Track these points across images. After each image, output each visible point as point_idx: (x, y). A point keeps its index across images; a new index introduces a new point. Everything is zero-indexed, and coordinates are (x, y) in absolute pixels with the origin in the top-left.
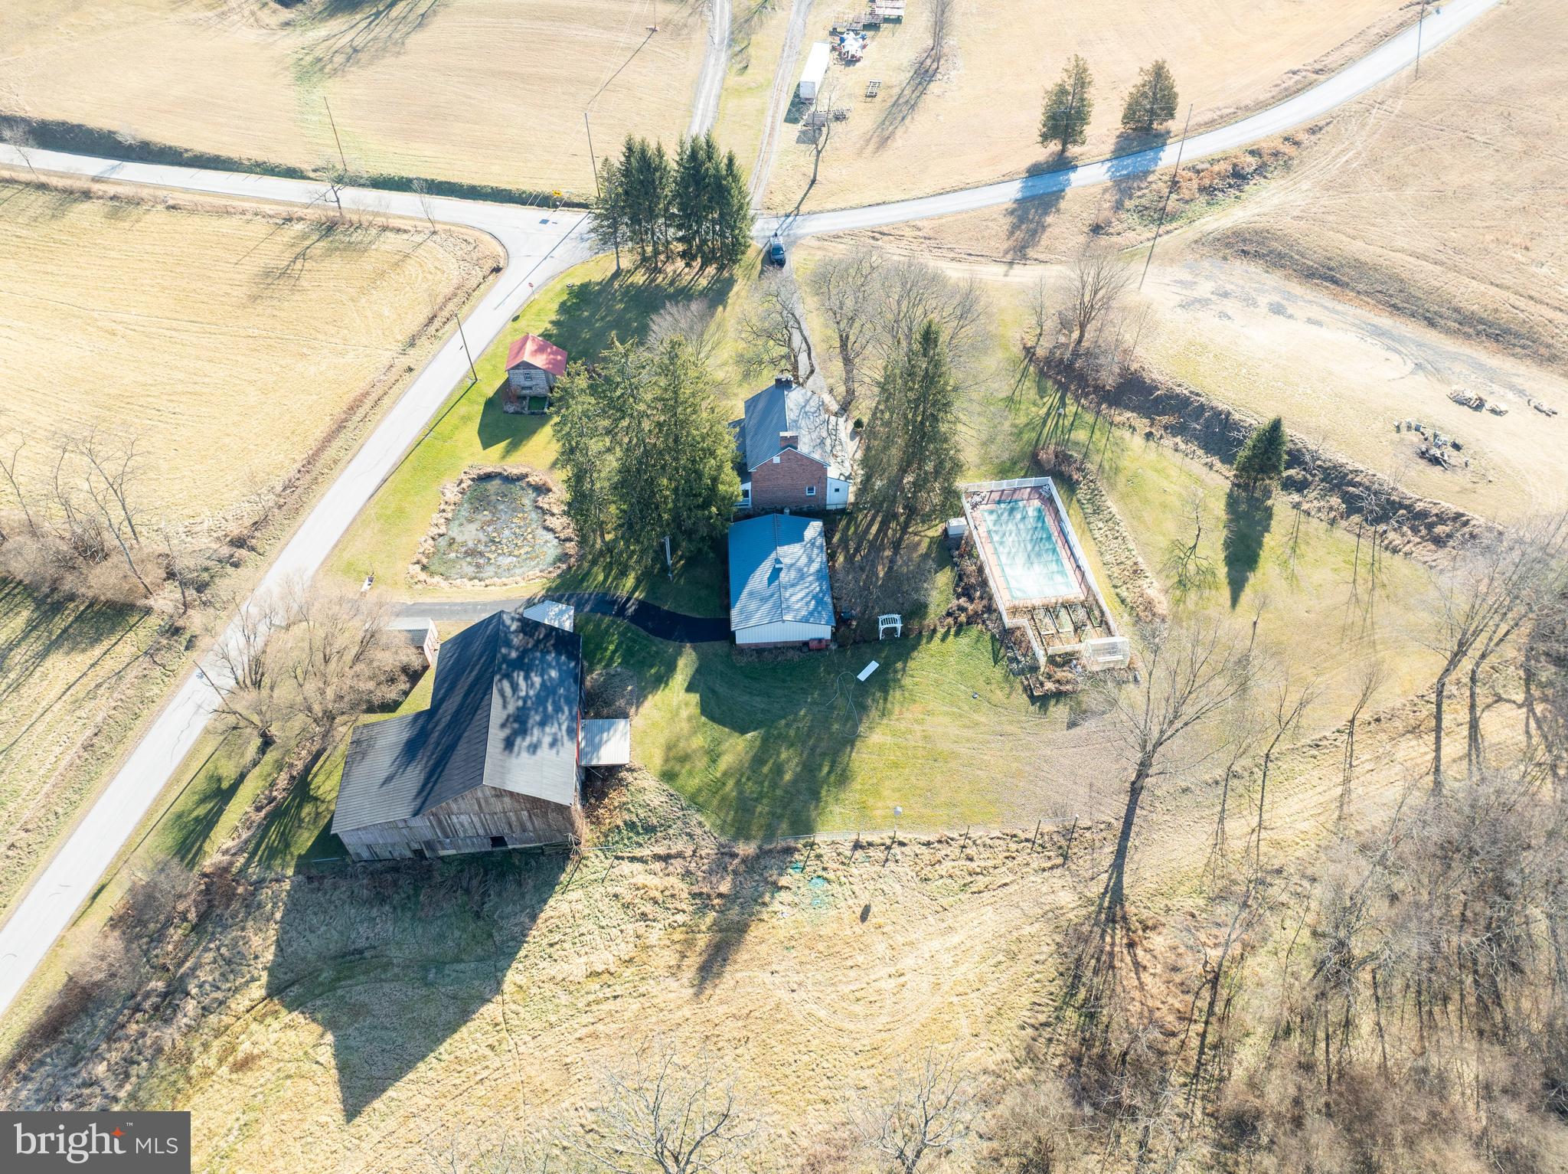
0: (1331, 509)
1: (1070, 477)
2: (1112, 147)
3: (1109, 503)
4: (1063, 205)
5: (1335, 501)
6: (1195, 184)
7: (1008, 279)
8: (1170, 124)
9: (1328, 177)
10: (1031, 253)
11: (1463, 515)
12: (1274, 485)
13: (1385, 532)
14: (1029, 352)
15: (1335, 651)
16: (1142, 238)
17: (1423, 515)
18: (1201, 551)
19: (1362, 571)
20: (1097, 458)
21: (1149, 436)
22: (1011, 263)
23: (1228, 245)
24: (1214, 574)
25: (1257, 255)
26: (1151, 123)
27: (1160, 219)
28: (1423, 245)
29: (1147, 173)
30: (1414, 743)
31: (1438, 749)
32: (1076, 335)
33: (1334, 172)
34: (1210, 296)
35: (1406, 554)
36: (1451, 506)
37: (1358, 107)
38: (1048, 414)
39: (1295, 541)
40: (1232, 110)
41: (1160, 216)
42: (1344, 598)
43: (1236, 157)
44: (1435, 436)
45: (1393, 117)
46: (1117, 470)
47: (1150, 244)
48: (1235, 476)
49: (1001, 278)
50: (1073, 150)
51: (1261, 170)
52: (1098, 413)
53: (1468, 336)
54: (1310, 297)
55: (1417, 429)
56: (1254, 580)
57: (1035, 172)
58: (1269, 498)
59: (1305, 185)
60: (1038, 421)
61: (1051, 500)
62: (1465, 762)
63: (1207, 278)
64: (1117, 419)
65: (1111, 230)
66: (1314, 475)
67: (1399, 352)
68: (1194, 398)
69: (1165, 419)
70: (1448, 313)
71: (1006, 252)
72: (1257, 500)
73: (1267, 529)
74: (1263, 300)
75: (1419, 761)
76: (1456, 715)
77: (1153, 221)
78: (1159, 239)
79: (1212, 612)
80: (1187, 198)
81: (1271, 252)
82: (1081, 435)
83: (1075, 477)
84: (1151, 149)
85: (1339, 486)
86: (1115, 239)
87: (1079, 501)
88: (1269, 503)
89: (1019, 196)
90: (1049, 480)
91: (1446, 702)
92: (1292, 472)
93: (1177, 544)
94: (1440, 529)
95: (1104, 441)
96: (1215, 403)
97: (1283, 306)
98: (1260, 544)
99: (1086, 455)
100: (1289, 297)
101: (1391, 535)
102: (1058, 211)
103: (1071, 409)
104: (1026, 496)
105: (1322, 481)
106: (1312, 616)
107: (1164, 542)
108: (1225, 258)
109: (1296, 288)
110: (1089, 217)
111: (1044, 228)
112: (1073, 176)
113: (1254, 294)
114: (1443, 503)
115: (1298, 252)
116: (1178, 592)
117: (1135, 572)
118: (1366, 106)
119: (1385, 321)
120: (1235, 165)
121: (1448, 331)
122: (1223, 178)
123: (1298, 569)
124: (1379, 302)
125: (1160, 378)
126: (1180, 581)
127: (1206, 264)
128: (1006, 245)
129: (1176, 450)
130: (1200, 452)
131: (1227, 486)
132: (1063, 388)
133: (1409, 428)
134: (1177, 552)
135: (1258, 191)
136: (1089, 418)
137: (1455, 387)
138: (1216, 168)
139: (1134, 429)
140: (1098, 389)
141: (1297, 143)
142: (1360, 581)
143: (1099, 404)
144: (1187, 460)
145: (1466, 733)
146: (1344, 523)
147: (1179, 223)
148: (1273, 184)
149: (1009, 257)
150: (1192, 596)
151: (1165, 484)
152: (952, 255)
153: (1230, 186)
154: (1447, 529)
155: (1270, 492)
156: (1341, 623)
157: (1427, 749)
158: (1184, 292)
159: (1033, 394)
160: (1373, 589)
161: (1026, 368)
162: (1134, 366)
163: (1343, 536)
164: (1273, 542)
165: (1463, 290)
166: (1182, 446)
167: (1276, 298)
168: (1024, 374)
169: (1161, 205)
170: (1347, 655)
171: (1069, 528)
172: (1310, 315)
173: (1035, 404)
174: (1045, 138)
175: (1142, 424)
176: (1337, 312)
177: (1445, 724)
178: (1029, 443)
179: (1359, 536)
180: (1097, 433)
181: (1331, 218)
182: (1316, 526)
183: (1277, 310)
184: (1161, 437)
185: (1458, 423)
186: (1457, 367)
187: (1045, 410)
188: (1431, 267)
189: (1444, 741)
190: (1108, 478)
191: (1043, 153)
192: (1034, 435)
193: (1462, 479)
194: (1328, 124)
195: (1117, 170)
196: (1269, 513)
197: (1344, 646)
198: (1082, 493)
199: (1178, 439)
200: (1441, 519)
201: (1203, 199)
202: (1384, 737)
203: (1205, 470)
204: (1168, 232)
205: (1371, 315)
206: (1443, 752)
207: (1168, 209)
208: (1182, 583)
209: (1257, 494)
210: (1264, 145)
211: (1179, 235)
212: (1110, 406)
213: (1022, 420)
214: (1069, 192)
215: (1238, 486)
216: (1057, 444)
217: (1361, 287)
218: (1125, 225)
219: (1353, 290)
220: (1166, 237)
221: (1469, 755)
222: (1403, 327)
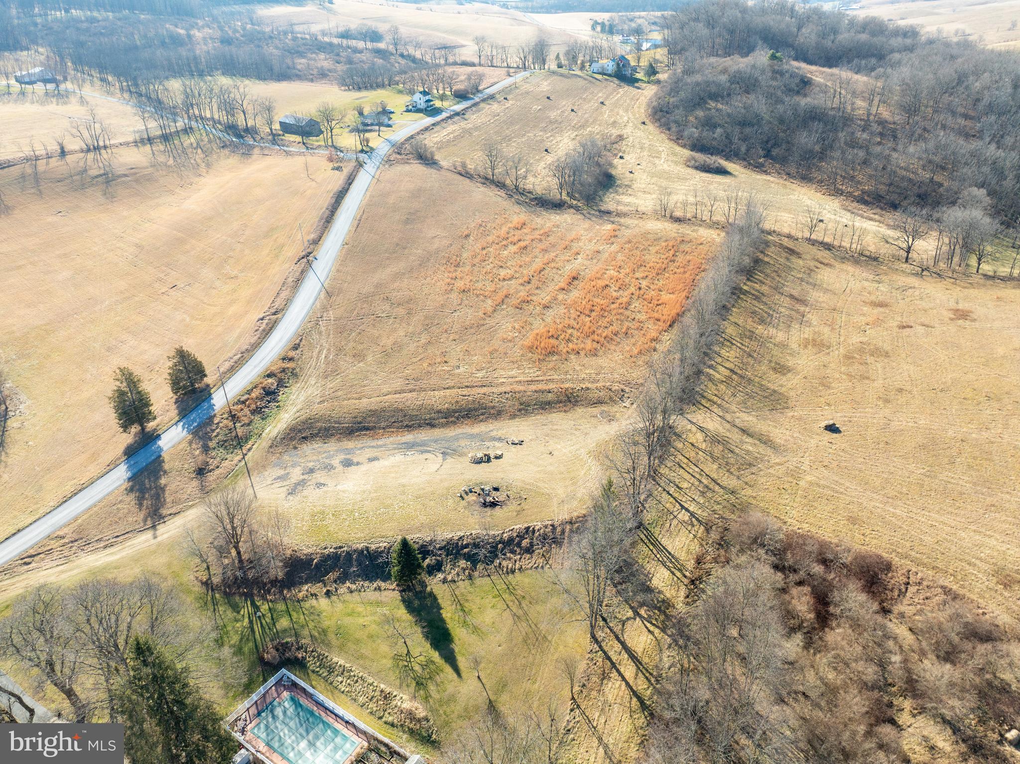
0: (464, 570)
1: (296, 659)
2: (176, 411)
3: (335, 660)
4: (166, 466)
5: (463, 563)
6: (246, 411)
7: (159, 539)
8: (207, 380)
9: (321, 370)
10: (164, 512)
11: (529, 528)
12: (424, 577)
13: (500, 564)
14: (207, 584)
15: (531, 658)
16: (235, 462)
17: (511, 540)
18: (415, 652)
19: (506, 596)
20: (306, 632)
21: (328, 594)
22: (154, 527)
23: (292, 439)
24: (432, 662)
25: (313, 436)
26: (192, 385)
27: (239, 443)
28: (398, 384)
29: (211, 418)
30: (610, 684)
31: (624, 679)
32: (234, 552)
33: (323, 366)
34: (302, 477)
35: (519, 569)
36: (519, 526)
37: (309, 325)
38: (251, 622)
39: (460, 604)
40: (239, 356)
41: (237, 442)
42: (510, 621)
43: (261, 383)
44: (483, 490)
45: (333, 323)
46: (324, 632)
47: (243, 463)
48: (397, 585)
49: (153, 541)
50: (151, 425)
51: (281, 384)
52: (285, 599)
53: (454, 423)
54: (360, 446)
55: (471, 492)
56: (457, 647)
57: (130, 452)
58: (426, 586)
59: (312, 381)
60: (247, 632)
61: (295, 685)
62: (640, 674)
63: (293, 466)
64: (301, 595)
65: (211, 467)
66: (440, 555)
67: (429, 452)
68: (339, 551)
69: (332, 576)
70: (436, 416)
71: (145, 521)
72: (421, 592)
73: (439, 608)
74: (336, 462)
75: (621, 694)
76: (613, 649)
77: (235, 447)
78: (246, 458)
79: (450, 689)
80: (247, 422)
81: (320, 430)
82: (284, 623)
83: (300, 656)
84: (203, 401)
85: (458, 553)
86: (217, 472)
87: (313, 671)
88: (428, 589)
89: (129, 474)
90: (284, 671)
91: (603, 644)
92: (427, 561)
93: (397, 658)
94: (525, 543)
95: (302, 617)
96: (354, 547)
97: (349, 459)
98: (443, 621)
99: (297, 635)
100: (348, 451)
101: (504, 563)
102: (165, 472)
103: (264, 607)
104: (275, 695)
105: (447, 555)
106: (504, 646)
107: (388, 663)
108: (295, 448)
109: (349, 444)
110: (190, 465)
111: (163, 489)
112: (161, 443)
113: (327, 461)
114: (516, 527)
115: (336, 422)
116: (422, 692)
117: (385, 697)
118: (314, 322)
119: (409, 437)
120: (264, 388)
121: (443, 426)
122: (261, 399)
123: (474, 621)
124: (398, 428)
125: (310, 551)
126: (417, 683)
127: (286, 457)
128: (142, 515)
129: (351, 592)
130: (366, 584)
131: (397, 595)
132: (249, 596)
133: (466, 493)
134: (401, 663)
135: (288, 397)
136: (281, 606)
137: (470, 455)
138: (253, 395)
139: (316, 595)
140: (274, 582)
141: (291, 359)
142: (510, 604)
143: (281, 592)
144: (363, 594)
145: (626, 656)
146: (476, 574)
147: (253, 440)
148: (294, 389)
149: (149, 523)
150: (432, 687)
151: (361, 621)
152: (102, 544)
153: (269, 402)
154: (528, 540)
155: (424, 582)
156: (520, 639)
157: (619, 683)
158: (285, 483)
159: (230, 614)
160: (520, 604)
161: (213, 597)
162: (289, 553)
163: (482, 582)
164: (448, 613)
165: (434, 399)
166: (353, 587)
167: (342, 457)
168: (215, 603)
169: (234, 434)
170: (538, 656)
171: (321, 697)
172: (367, 456)
173: (237, 621)
174: (125, 427)
175: (318, 588)
176: (381, 446)
177: (614, 658)
178: (251, 652)
179: (489, 576)
180: (294, 615)
181: (340, 393)
182: (463, 586)
183: (348, 463)
184: (336, 589)
185: (486, 475)
186: (463, 443)
187: (246, 620)
188: (410, 395)
189: (622, 670)
190: (323, 642)
191: (127, 438)
192: (251, 644)
193: (512, 507)
194: (301, 340)
195: (190, 425)
196: (432, 596)
197: (533, 652)
198: (312, 664)
199: (348, 584)
200: (521, 537)
201: (257, 418)
202: (594, 693)
203: (377, 593)
204: (249, 450)
205: (399, 438)
206: (627, 678)
207: (240, 434)
208: (420, 684)
209: (418, 588)
210: (273, 368)
211: (256, 449)
212: (289, 589)
213: (235, 639)
214: (165, 456)
215: (404, 591)
216: (272, 640)
217: (383, 424)
218: (218, 459)
219: (380, 428)
220: (250, 454)
221: (639, 668)
222: (420, 435)
